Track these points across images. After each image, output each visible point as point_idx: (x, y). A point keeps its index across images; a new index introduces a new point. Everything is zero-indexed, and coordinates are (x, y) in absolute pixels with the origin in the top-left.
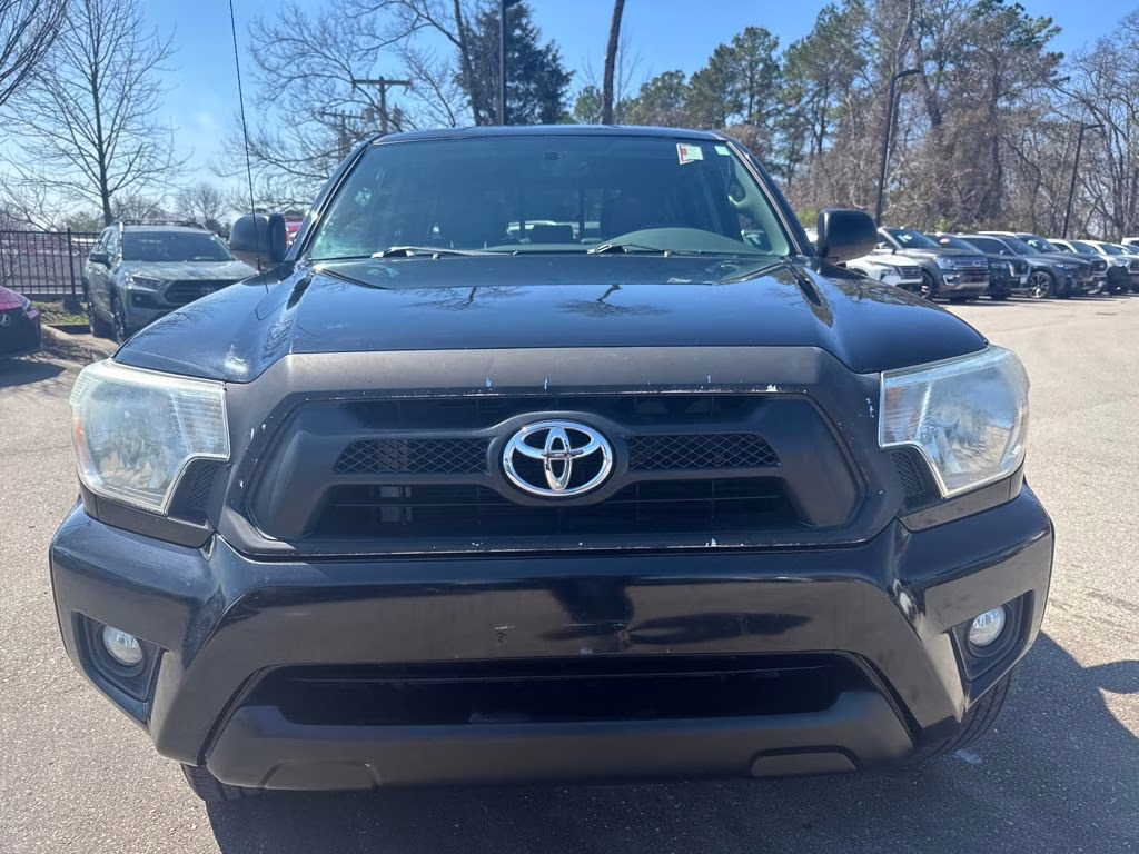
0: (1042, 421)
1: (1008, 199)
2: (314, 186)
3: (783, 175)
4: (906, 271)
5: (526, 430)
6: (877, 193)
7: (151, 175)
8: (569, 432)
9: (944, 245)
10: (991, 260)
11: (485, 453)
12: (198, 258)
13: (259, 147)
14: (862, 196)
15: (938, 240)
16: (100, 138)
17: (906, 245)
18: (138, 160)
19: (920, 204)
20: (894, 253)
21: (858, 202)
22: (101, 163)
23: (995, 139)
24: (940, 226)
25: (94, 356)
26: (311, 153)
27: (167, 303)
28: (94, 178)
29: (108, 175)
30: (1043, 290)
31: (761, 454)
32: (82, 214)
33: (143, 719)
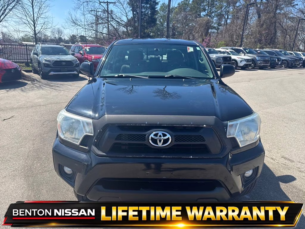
0: (278, 107)
1: (278, 39)
2: (89, 32)
3: (216, 29)
4: (247, 60)
5: (154, 133)
6: (241, 37)
7: (47, 29)
8: (163, 134)
9: (259, 53)
10: (271, 58)
11: (145, 137)
12: (60, 54)
13: (75, 21)
14: (237, 37)
15: (257, 51)
16: (34, 19)
17: (248, 53)
18: (44, 25)
19: (253, 40)
20: (244, 55)
21: (236, 39)
22: (34, 26)
23: (275, 22)
24: (258, 46)
25: (35, 81)
26: (89, 23)
27: (53, 66)
28: (32, 30)
29: (36, 29)
30: (285, 66)
31: (202, 139)
32: (26, 35)
33: (73, 186)
